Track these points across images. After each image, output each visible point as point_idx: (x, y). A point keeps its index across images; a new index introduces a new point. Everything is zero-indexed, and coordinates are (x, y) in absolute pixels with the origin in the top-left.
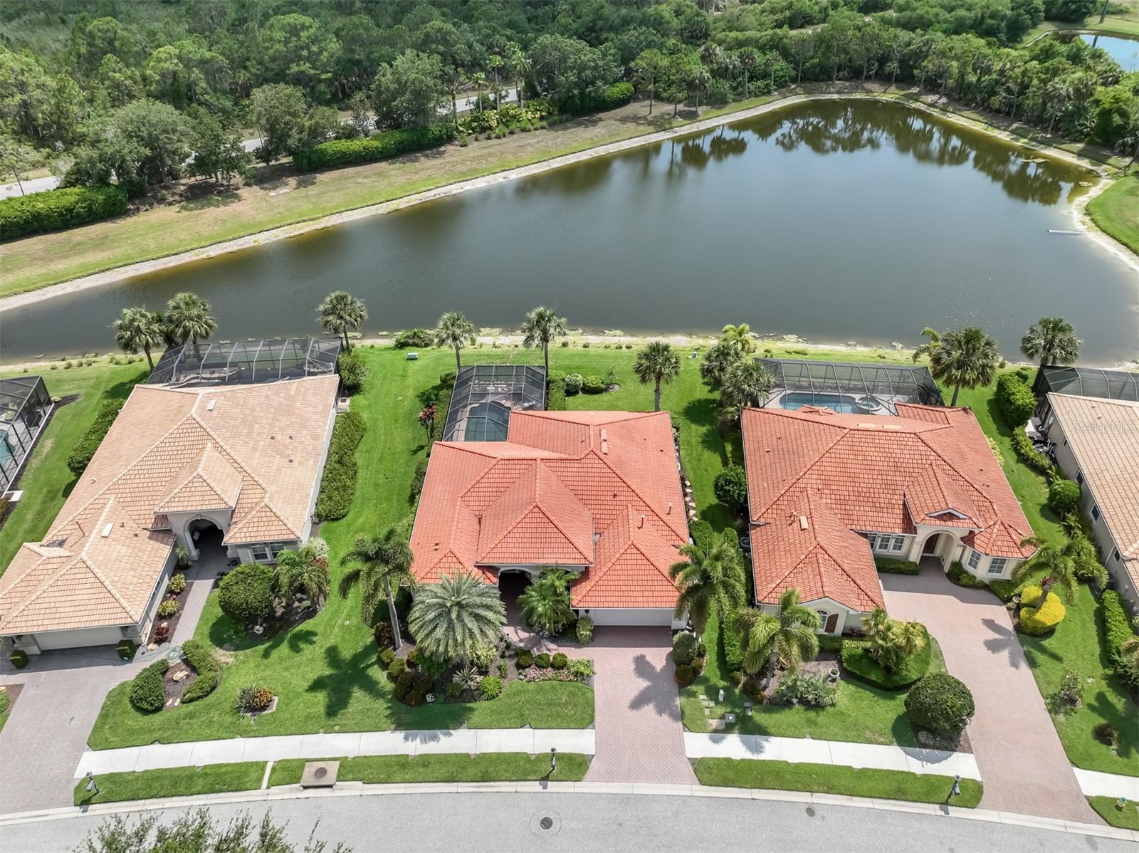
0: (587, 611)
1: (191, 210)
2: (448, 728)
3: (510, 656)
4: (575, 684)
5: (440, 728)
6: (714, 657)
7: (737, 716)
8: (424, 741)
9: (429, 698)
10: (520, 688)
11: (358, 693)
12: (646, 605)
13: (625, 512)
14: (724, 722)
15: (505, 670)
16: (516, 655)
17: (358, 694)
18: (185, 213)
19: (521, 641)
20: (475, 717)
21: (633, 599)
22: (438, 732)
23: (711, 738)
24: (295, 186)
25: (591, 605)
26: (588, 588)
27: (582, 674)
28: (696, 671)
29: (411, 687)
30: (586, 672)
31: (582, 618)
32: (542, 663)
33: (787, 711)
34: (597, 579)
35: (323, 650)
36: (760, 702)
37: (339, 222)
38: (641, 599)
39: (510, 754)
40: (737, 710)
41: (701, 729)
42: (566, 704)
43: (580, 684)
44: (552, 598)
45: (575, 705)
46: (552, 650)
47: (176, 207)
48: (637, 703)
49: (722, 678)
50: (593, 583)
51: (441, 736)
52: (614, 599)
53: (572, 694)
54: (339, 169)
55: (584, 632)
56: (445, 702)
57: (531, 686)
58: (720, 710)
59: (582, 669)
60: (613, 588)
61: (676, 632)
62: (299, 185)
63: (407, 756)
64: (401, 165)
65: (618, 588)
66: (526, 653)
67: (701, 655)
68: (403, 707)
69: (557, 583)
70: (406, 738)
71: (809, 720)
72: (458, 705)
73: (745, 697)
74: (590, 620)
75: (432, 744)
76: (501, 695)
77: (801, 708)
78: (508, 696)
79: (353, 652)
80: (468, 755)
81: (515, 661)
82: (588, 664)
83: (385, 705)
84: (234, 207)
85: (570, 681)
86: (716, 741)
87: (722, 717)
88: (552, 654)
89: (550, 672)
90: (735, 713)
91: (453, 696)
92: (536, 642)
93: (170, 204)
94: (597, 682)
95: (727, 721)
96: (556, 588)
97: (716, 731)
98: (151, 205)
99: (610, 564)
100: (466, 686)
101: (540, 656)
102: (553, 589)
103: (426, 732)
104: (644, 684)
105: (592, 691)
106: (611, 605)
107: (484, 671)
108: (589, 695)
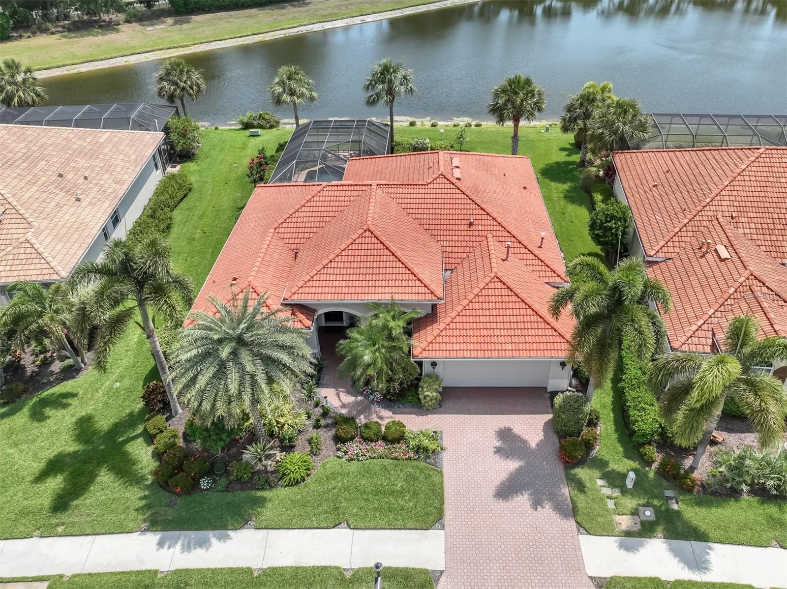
0: (434, 364)
1: (71, 38)
2: (224, 527)
3: (326, 426)
4: (415, 463)
5: (214, 528)
6: (611, 427)
7: (657, 511)
8: (187, 548)
9: (204, 483)
10: (337, 468)
11: (105, 477)
12: (516, 354)
13: (484, 244)
14: (638, 520)
15: (317, 444)
16: (335, 424)
17: (105, 479)
18: (64, 40)
19: (344, 406)
20: (268, 512)
21: (498, 347)
22: (211, 534)
23: (621, 546)
24: (171, 23)
25: (439, 354)
26: (436, 332)
27: (426, 450)
28: (589, 445)
29: (180, 468)
30: (432, 447)
31: (427, 375)
32: (369, 436)
33: (732, 502)
34: (448, 320)
35: (74, 420)
36: (689, 490)
37: (207, 49)
38: (509, 347)
39: (314, 569)
40: (656, 502)
41: (605, 530)
42: (401, 493)
43: (423, 464)
44: (386, 344)
45: (416, 494)
46: (385, 417)
47: (58, 36)
48: (506, 491)
49: (628, 455)
50: (442, 326)
51: (214, 541)
52: (471, 347)
53: (411, 478)
54: (213, 12)
55: (429, 393)
56: (227, 489)
57: (354, 466)
58: (630, 503)
59: (426, 442)
60: (471, 333)
61: (554, 394)
62: (175, 23)
63: (156, 572)
64: (270, 11)
65: (478, 333)
66: (349, 420)
67: (592, 423)
68: (165, 496)
69: (392, 324)
70: (161, 544)
71: (770, 519)
72: (243, 494)
73: (665, 483)
74: (437, 377)
75: (199, 552)
76: (308, 480)
77: (754, 500)
78: (319, 481)
79: (113, 420)
80: (249, 571)
81: (333, 432)
82: (435, 436)
83: (141, 494)
84: (111, 36)
85: (410, 459)
86: (629, 549)
87: (635, 513)
88: (384, 423)
89: (380, 447)
90: (654, 507)
91: (239, 480)
92: (365, 409)
93: (52, 33)
94: (447, 461)
95: (643, 518)
96: (390, 330)
97: (628, 534)
98: (34, 34)
99: (465, 302)
100: (259, 467)
101: (366, 426)
102: (386, 332)
103: (192, 534)
104: (513, 465)
105: (441, 473)
106: (467, 354)
107: (287, 446)
108: (436, 479)
